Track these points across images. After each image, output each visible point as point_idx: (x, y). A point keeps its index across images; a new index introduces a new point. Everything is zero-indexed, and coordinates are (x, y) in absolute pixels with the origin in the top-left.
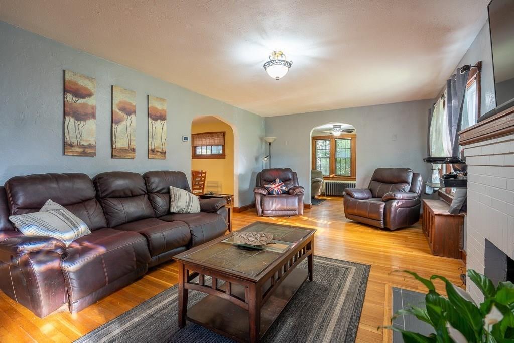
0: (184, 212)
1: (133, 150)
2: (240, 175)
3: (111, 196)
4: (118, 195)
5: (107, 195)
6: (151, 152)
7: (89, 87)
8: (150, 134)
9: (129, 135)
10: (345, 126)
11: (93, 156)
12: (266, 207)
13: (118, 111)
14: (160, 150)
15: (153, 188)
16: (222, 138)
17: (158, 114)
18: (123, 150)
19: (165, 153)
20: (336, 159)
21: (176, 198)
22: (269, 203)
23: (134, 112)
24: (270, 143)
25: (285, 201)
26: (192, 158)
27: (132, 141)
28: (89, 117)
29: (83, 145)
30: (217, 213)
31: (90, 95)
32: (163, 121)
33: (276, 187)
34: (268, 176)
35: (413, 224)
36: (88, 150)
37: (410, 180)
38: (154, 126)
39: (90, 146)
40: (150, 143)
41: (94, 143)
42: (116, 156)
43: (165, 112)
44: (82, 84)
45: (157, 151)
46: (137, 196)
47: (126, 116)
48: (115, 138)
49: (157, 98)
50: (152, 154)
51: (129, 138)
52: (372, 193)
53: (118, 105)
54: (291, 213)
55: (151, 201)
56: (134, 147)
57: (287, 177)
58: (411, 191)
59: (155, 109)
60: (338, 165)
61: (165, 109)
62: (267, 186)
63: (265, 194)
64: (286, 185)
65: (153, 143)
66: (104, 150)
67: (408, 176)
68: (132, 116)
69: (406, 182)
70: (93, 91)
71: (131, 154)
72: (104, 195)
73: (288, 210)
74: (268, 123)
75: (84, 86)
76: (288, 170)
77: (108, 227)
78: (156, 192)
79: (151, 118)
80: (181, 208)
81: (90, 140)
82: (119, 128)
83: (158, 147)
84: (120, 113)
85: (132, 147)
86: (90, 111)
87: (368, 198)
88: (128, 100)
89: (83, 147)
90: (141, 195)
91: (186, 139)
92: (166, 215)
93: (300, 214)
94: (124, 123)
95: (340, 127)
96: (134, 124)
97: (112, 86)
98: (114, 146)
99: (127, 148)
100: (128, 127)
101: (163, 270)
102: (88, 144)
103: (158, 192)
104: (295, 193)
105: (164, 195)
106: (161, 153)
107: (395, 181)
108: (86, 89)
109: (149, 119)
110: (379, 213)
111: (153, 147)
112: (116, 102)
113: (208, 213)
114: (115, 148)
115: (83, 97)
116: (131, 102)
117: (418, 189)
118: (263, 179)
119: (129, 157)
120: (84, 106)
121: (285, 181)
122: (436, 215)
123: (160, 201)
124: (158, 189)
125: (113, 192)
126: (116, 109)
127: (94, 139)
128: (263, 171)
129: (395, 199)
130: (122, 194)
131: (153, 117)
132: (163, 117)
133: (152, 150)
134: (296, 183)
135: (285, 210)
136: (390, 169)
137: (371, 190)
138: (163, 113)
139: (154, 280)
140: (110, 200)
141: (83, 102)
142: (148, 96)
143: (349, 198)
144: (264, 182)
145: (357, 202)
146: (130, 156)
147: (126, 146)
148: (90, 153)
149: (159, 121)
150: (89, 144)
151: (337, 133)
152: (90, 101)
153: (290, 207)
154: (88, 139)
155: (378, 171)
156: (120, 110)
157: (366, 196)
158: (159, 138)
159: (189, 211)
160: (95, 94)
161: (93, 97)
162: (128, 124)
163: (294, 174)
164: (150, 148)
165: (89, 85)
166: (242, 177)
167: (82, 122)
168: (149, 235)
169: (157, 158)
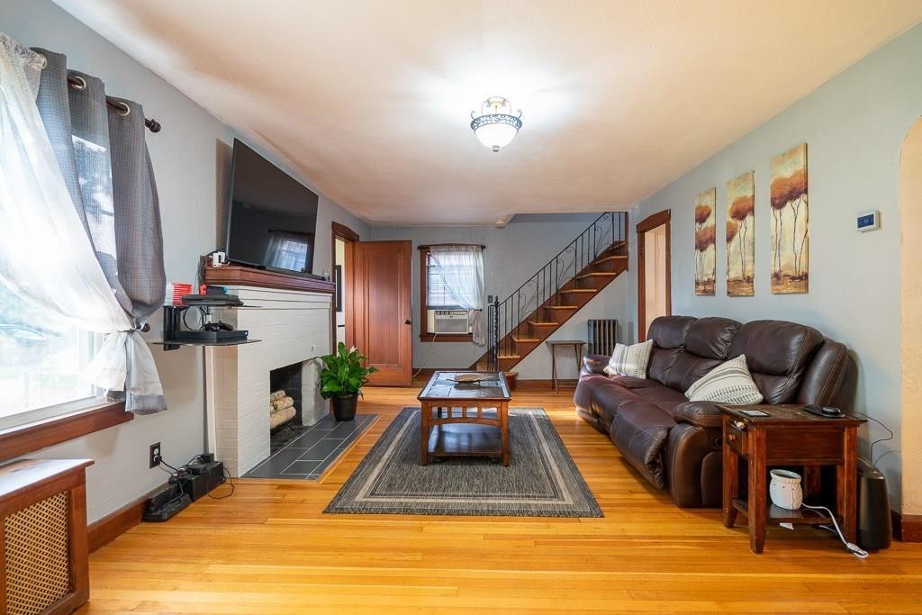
1: (750, 280)
6: (775, 280)
9: (743, 254)
11: (713, 295)
13: (731, 220)
14: (791, 273)
17: (786, 190)
18: (736, 282)
19: (806, 278)
23: (752, 209)
27: (747, 264)
28: (710, 244)
32: (797, 201)
38: (779, 222)
39: (710, 282)
45: (785, 276)
47: (739, 223)
48: (728, 264)
49: (783, 155)
50: (776, 284)
51: (743, 260)
53: (731, 211)
56: (751, 275)
59: (781, 182)
65: (777, 258)
68: (748, 218)
71: (748, 288)
79: (775, 205)
82: (732, 248)
83: (788, 266)
84: (733, 222)
85: (747, 274)
88: (742, 194)
94: (737, 237)
96: (750, 232)
99: (741, 279)
100: (742, 240)
106: (793, 278)
111: (777, 269)
114: (728, 281)
119: (744, 294)
126: (729, 218)
131: (777, 201)
132: (793, 194)
133: (776, 276)
146: (742, 291)
148: (711, 291)
149: (788, 204)
156: (732, 217)
158: (790, 246)
162: (742, 235)
164: (773, 272)
169: (785, 291)
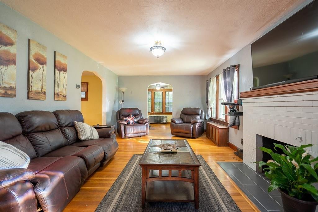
0: (90, 139)
1: (45, 93)
2: (107, 112)
3: (36, 130)
4: (40, 129)
5: (32, 130)
6: (56, 95)
7: (11, 37)
8: (56, 81)
9: (42, 81)
10: (163, 84)
11: (12, 97)
12: (128, 132)
13: (34, 61)
14: (63, 94)
15: (63, 123)
16: (86, 87)
17: (62, 67)
18: (37, 93)
19: (66, 96)
20: (154, 103)
21: (82, 129)
22: (130, 129)
23: (46, 63)
24: (123, 92)
25: (139, 127)
26: (82, 101)
27: (43, 86)
28: (11, 63)
29: (5, 87)
30: (110, 138)
31: (12, 44)
32: (65, 72)
33: (131, 120)
34: (124, 113)
35: (202, 134)
36: (9, 92)
37: (200, 113)
38: (59, 76)
39: (11, 88)
40: (56, 89)
41: (15, 86)
42: (32, 97)
43: (67, 66)
44: (5, 34)
45: (60, 95)
46: (53, 130)
47: (39, 65)
48: (32, 83)
49: (61, 54)
50: (58, 97)
51: (42, 84)
52: (183, 120)
53: (34, 56)
54: (143, 134)
55: (63, 133)
56: (45, 91)
57: (135, 113)
58: (201, 118)
59: (60, 63)
60: (156, 106)
61: (66, 63)
62: (125, 119)
63: (126, 124)
64: (136, 118)
65: (58, 88)
66: (22, 92)
67: (199, 111)
68: (44, 66)
69: (198, 114)
70: (14, 41)
71: (42, 97)
72: (29, 130)
73: (141, 133)
74: (121, 80)
75: (6, 35)
76: (136, 109)
77: (38, 157)
78: (65, 126)
79: (57, 69)
80: (88, 136)
81: (11, 83)
82: (34, 75)
83: (61, 92)
84: (36, 62)
85: (44, 91)
86: (11, 58)
87: (182, 123)
88: (41, 53)
89: (5, 88)
90: (55, 129)
91: (79, 87)
92: (76, 142)
93: (147, 135)
94: (38, 71)
95: (160, 85)
96: (45, 72)
97: (29, 40)
98: (30, 89)
99: (40, 92)
100: (41, 74)
101: (90, 181)
102: (9, 86)
103: (66, 126)
104: (144, 122)
105: (70, 127)
106: (63, 96)
107: (194, 114)
108: (8, 38)
109: (56, 69)
110: (190, 130)
111: (58, 92)
112: (32, 53)
113: (104, 138)
114: (31, 91)
115: (6, 45)
116: (43, 54)
117: (203, 117)
118: (121, 115)
119: (42, 99)
120: (7, 53)
121: (135, 115)
122: (219, 128)
123: (69, 132)
124: (66, 124)
125: (37, 127)
126: (32, 59)
127: (15, 82)
128: (121, 110)
129: (197, 123)
130: (43, 129)
131: (58, 68)
132: (64, 69)
133: (57, 94)
134: (141, 116)
135: (139, 133)
136: (191, 108)
137: (182, 119)
138: (65, 66)
139: (91, 188)
140: (36, 134)
141: (5, 49)
142: (55, 52)
143: (173, 124)
144: (122, 117)
145: (178, 125)
146: (42, 98)
147: (39, 90)
148: (11, 95)
149: (62, 72)
150: (11, 87)
151: (158, 88)
152: (12, 50)
153: (142, 131)
154: (10, 82)
155: (184, 109)
156: (35, 60)
157: (181, 122)
158: (62, 85)
159: (93, 138)
160: (16, 43)
161: (14, 46)
162: (41, 72)
163: (140, 111)
164: (56, 92)
165: (11, 35)
166: (107, 114)
167: (4, 66)
168: (85, 157)
169: (60, 100)
